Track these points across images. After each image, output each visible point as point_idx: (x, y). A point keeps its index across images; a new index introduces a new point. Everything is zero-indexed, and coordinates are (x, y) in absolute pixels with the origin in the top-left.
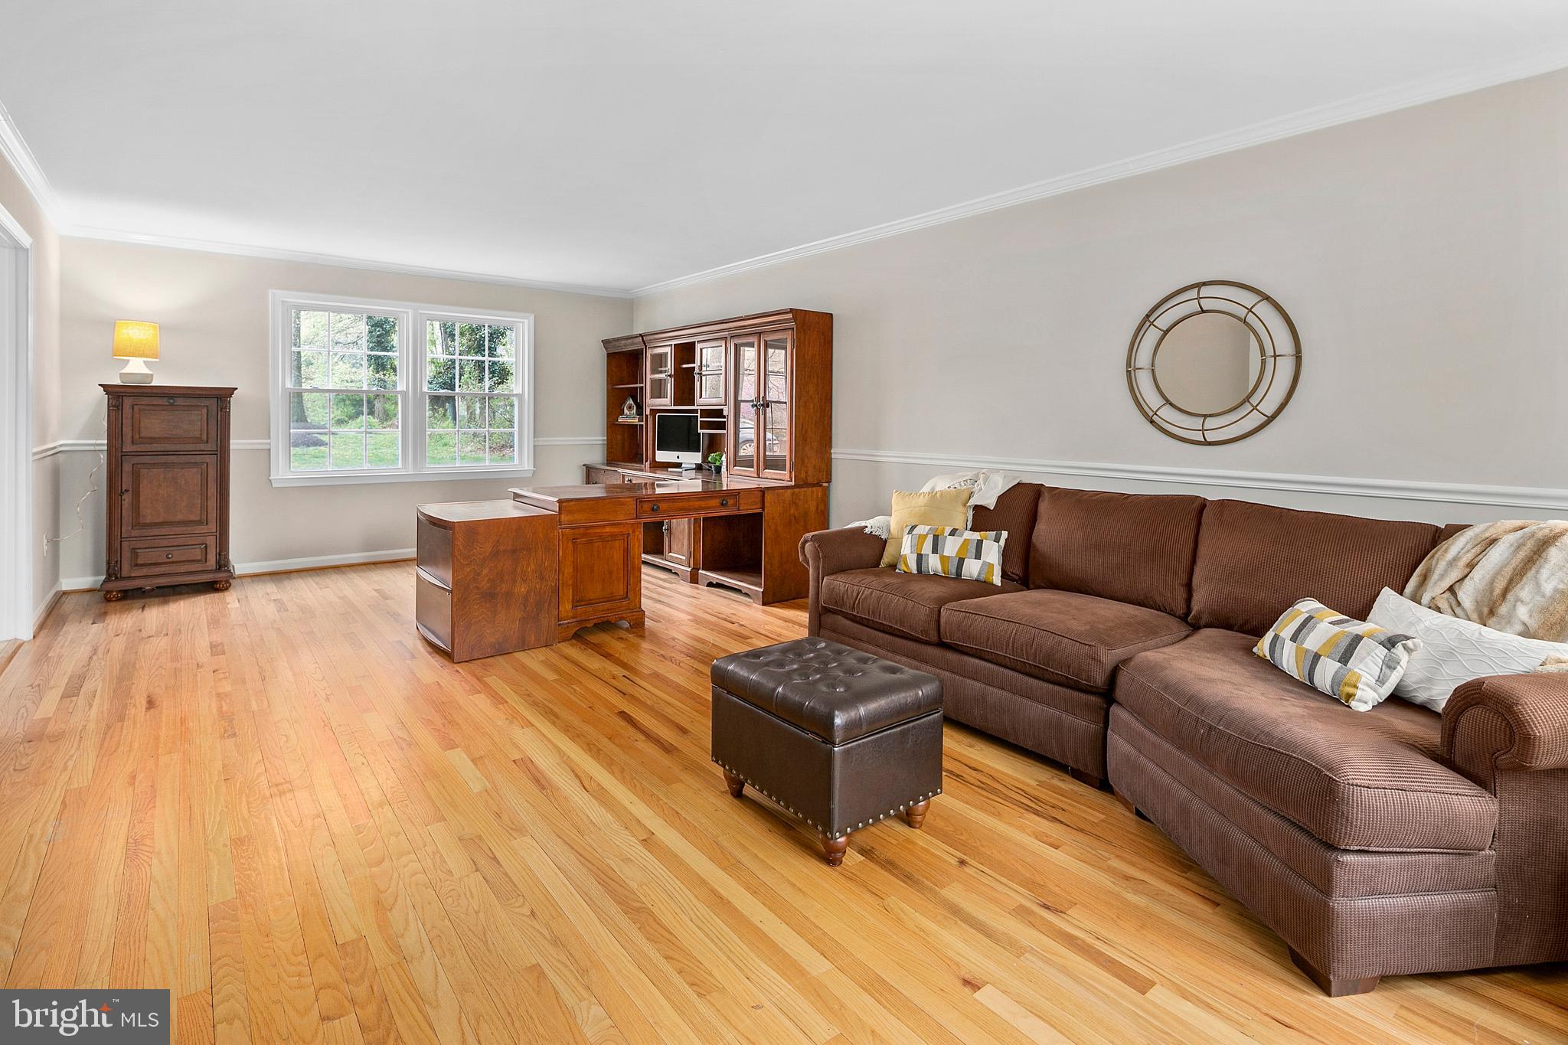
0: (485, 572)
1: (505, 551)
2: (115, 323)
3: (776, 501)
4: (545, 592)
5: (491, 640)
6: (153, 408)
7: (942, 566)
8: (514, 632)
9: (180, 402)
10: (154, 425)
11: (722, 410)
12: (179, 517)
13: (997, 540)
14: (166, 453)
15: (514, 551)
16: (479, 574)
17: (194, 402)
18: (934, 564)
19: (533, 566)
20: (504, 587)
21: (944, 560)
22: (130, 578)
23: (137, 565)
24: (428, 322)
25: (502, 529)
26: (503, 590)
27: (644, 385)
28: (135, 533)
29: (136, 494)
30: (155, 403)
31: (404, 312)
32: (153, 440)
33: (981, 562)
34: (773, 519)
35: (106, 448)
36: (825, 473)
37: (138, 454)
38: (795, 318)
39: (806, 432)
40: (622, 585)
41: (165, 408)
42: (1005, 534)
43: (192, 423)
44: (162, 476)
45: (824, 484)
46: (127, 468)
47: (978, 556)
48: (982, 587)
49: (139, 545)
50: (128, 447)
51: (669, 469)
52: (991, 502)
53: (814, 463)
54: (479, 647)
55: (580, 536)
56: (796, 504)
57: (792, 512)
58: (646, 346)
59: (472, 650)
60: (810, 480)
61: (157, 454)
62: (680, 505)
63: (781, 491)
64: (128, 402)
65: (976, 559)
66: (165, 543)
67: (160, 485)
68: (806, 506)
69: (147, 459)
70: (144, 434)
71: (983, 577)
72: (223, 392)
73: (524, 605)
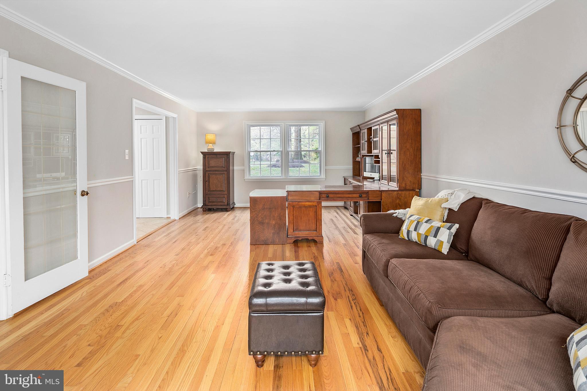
0: (260, 215)
1: (267, 208)
2: (206, 135)
3: (388, 196)
4: (281, 224)
5: (263, 239)
6: (212, 158)
7: (418, 238)
8: (270, 237)
9: (218, 156)
10: (213, 163)
11: (379, 155)
12: (219, 189)
13: (449, 228)
14: (216, 171)
15: (270, 208)
16: (258, 215)
17: (221, 156)
18: (414, 236)
19: (277, 215)
20: (267, 221)
21: (419, 235)
22: (208, 205)
23: (209, 202)
24: (289, 127)
25: (265, 200)
26: (266, 222)
27: (360, 145)
28: (209, 193)
29: (209, 182)
30: (213, 156)
31: (281, 124)
32: (213, 167)
33: (436, 239)
34: (386, 204)
35: (202, 169)
36: (417, 184)
37: (209, 171)
38: (397, 113)
39: (405, 165)
40: (314, 226)
41: (215, 158)
42: (457, 226)
43: (221, 162)
44: (214, 177)
45: (416, 190)
46: (207, 175)
47: (435, 236)
48: (435, 254)
49: (210, 196)
50: (207, 169)
51: (368, 180)
52: (456, 208)
53: (410, 180)
54: (259, 241)
55: (296, 205)
56: (399, 198)
57: (397, 202)
58: (361, 130)
59: (256, 241)
60: (408, 187)
61: (214, 171)
62: (339, 195)
63: (391, 192)
64: (207, 156)
65: (434, 237)
66: (215, 196)
67: (214, 180)
68: (406, 200)
69: (211, 172)
70: (211, 165)
71: (437, 248)
72: (228, 153)
73: (274, 228)
